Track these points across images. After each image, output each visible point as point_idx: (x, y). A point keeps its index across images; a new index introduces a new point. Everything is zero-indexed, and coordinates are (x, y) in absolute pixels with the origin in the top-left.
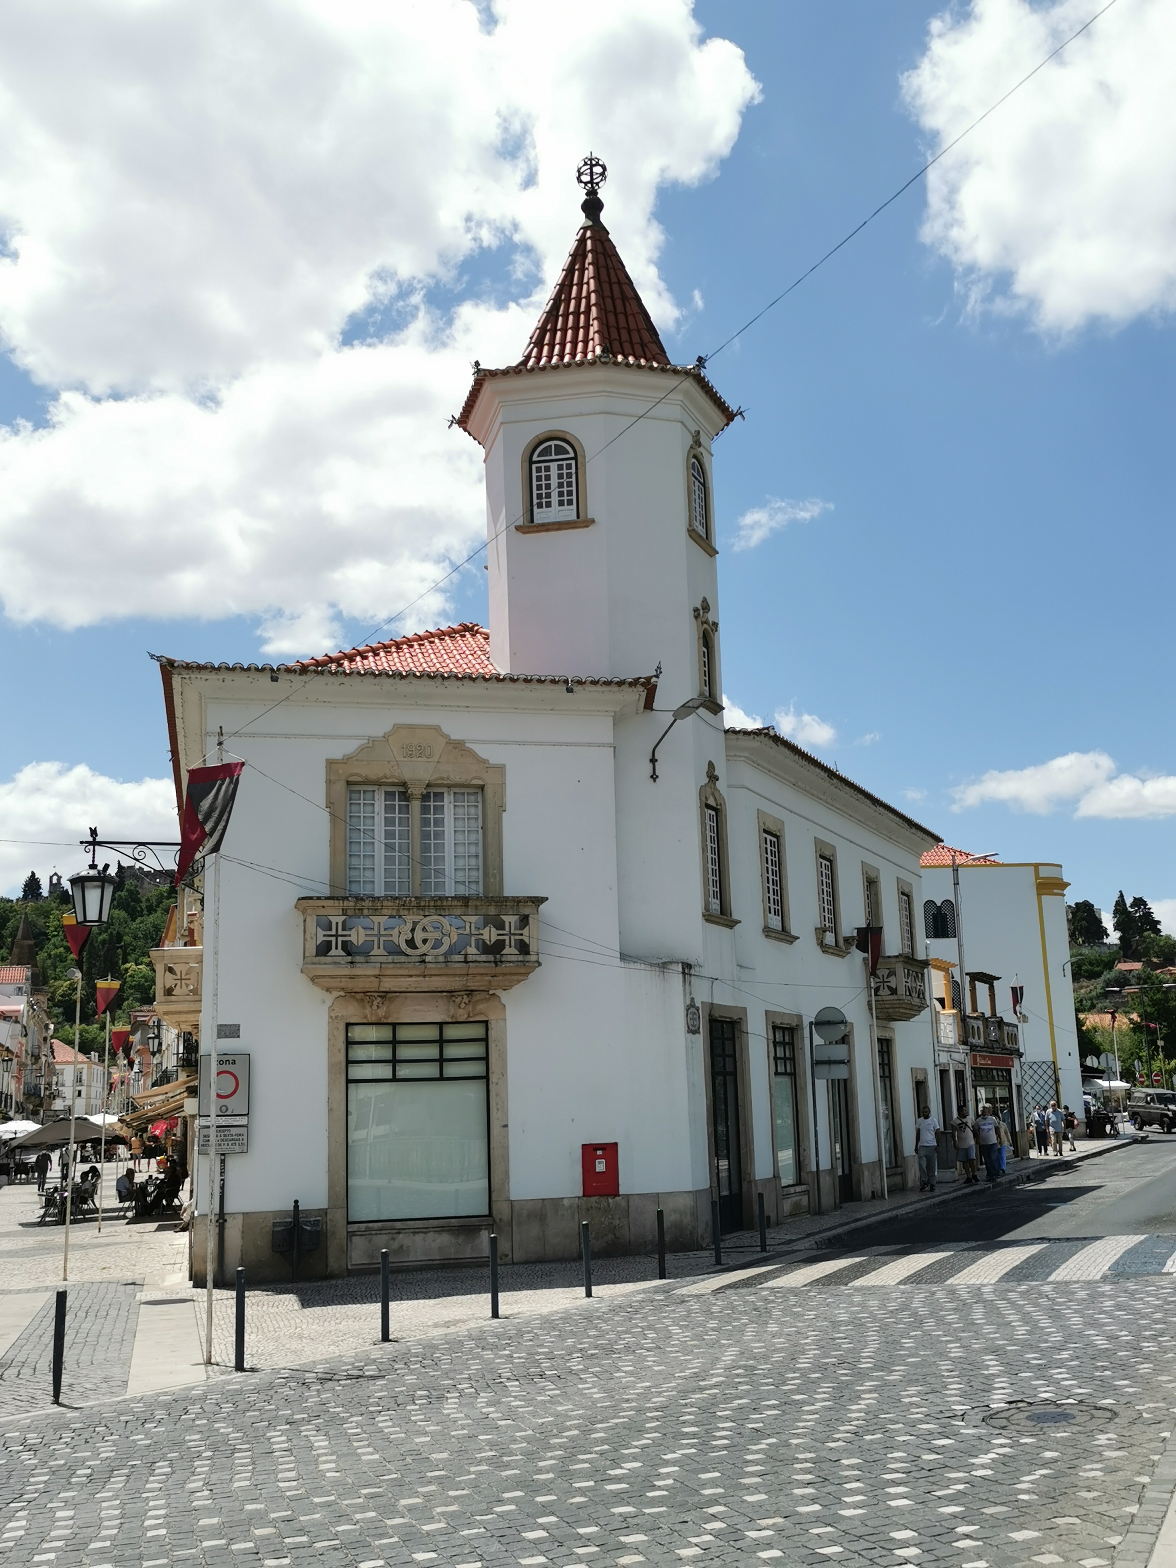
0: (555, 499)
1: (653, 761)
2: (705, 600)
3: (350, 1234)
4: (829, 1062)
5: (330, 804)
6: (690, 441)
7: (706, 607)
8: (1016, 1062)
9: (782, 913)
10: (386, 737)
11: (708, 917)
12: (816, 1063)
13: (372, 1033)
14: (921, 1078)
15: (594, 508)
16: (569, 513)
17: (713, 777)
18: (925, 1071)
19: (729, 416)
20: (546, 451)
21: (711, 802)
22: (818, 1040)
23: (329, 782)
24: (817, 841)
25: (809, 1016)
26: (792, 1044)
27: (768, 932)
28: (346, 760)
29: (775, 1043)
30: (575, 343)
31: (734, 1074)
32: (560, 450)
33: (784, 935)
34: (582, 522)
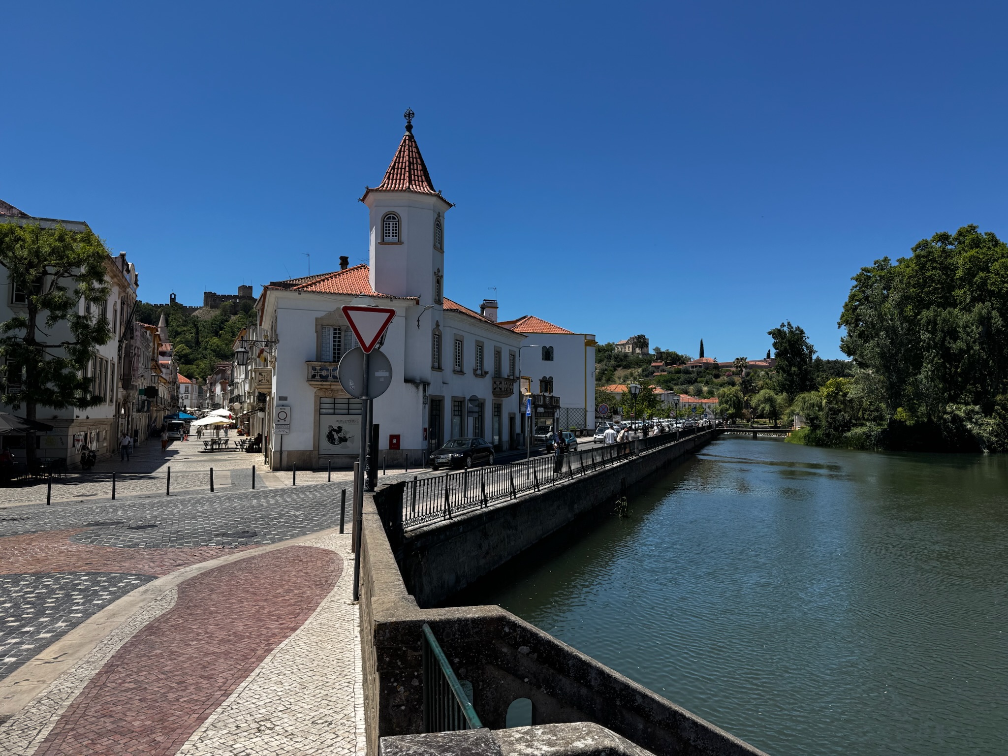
0: (391, 234)
1: (418, 321)
2: (438, 269)
3: (319, 458)
4: (473, 412)
5: (316, 332)
6: (436, 216)
7: (439, 270)
8: (558, 411)
9: (461, 366)
10: (334, 311)
11: (433, 368)
12: (469, 412)
13: (328, 400)
14: (512, 416)
15: (404, 237)
16: (396, 239)
17: (438, 325)
18: (514, 414)
19: (451, 206)
20: (389, 218)
21: (437, 333)
22: (470, 405)
23: (316, 325)
24: (477, 341)
25: (468, 398)
26: (461, 406)
27: (455, 371)
28: (322, 318)
29: (455, 406)
30: (400, 180)
31: (439, 416)
32: (394, 218)
33: (461, 372)
34: (400, 242)
